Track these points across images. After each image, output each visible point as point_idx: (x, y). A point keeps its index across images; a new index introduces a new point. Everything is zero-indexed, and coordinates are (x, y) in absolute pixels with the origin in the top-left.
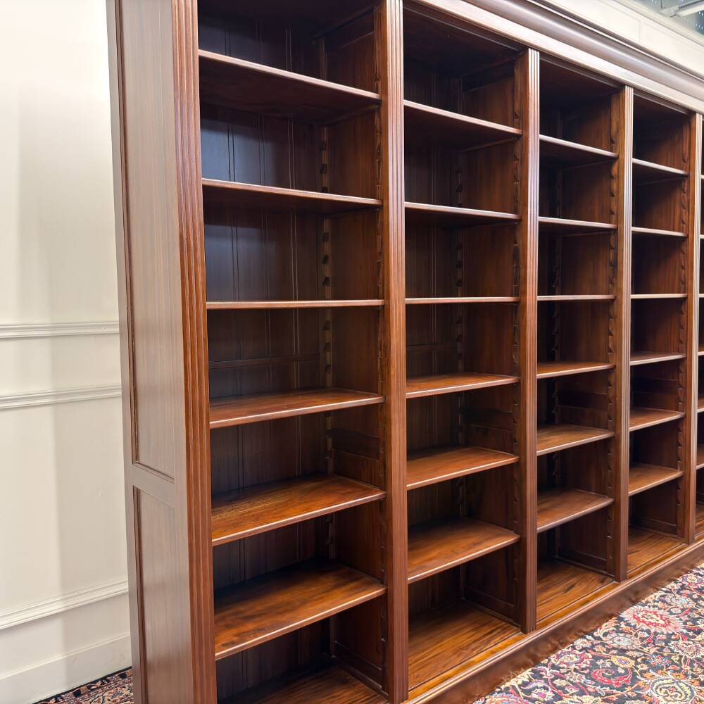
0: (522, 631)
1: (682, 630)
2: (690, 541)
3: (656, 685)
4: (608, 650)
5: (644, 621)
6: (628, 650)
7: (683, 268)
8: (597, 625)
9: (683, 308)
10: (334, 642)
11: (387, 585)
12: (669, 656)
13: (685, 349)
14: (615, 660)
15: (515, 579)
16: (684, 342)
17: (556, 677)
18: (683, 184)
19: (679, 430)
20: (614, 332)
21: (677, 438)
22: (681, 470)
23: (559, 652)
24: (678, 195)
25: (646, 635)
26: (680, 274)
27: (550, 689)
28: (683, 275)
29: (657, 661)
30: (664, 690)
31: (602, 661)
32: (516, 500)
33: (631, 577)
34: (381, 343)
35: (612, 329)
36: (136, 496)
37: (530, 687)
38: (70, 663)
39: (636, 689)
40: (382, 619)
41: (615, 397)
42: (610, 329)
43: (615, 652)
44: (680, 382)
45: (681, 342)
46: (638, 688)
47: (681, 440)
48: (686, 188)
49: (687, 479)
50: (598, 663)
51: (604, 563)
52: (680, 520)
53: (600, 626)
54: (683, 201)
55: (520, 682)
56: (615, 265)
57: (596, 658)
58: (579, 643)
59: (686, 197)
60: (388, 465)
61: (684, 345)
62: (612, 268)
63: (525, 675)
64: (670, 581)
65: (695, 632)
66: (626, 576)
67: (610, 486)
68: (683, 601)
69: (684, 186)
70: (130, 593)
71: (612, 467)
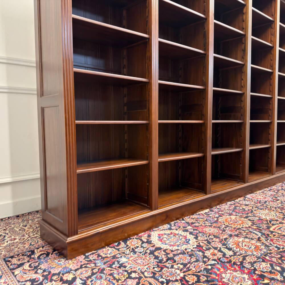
0: (205, 194)
1: (271, 200)
2: (274, 174)
3: (261, 213)
4: (241, 205)
5: (255, 198)
6: (249, 205)
7: (272, 60)
8: (236, 198)
9: (271, 77)
10: (127, 192)
11: (149, 160)
12: (266, 206)
13: (272, 94)
14: (244, 207)
15: (202, 173)
16: (272, 91)
17: (219, 211)
18: (272, 25)
19: (270, 128)
20: (244, 79)
21: (269, 132)
22: (270, 144)
23: (221, 205)
24: (270, 31)
25: (256, 201)
26: (270, 63)
27: (217, 214)
28: (271, 63)
29: (262, 207)
30: (264, 214)
31: (238, 207)
32: (203, 140)
33: (250, 182)
34: (148, 56)
35: (243, 78)
36: (42, 111)
37: (209, 213)
38: (15, 205)
39: (253, 214)
40: (147, 175)
41: (244, 106)
42: (242, 78)
43: (244, 205)
44: (270, 108)
45: (271, 92)
46: (254, 214)
47: (270, 132)
48: (273, 27)
49: (273, 148)
50: (237, 208)
51: (239, 177)
52: (269, 166)
53: (237, 199)
54: (272, 32)
55: (204, 212)
56: (245, 51)
57: (236, 207)
58: (229, 203)
59: (273, 31)
60: (150, 109)
61: (272, 93)
62: (243, 52)
63: (207, 211)
64: (265, 188)
65: (276, 200)
66: (248, 181)
67: (241, 144)
68: (271, 193)
69: (273, 26)
70: (41, 179)
71: (243, 136)
